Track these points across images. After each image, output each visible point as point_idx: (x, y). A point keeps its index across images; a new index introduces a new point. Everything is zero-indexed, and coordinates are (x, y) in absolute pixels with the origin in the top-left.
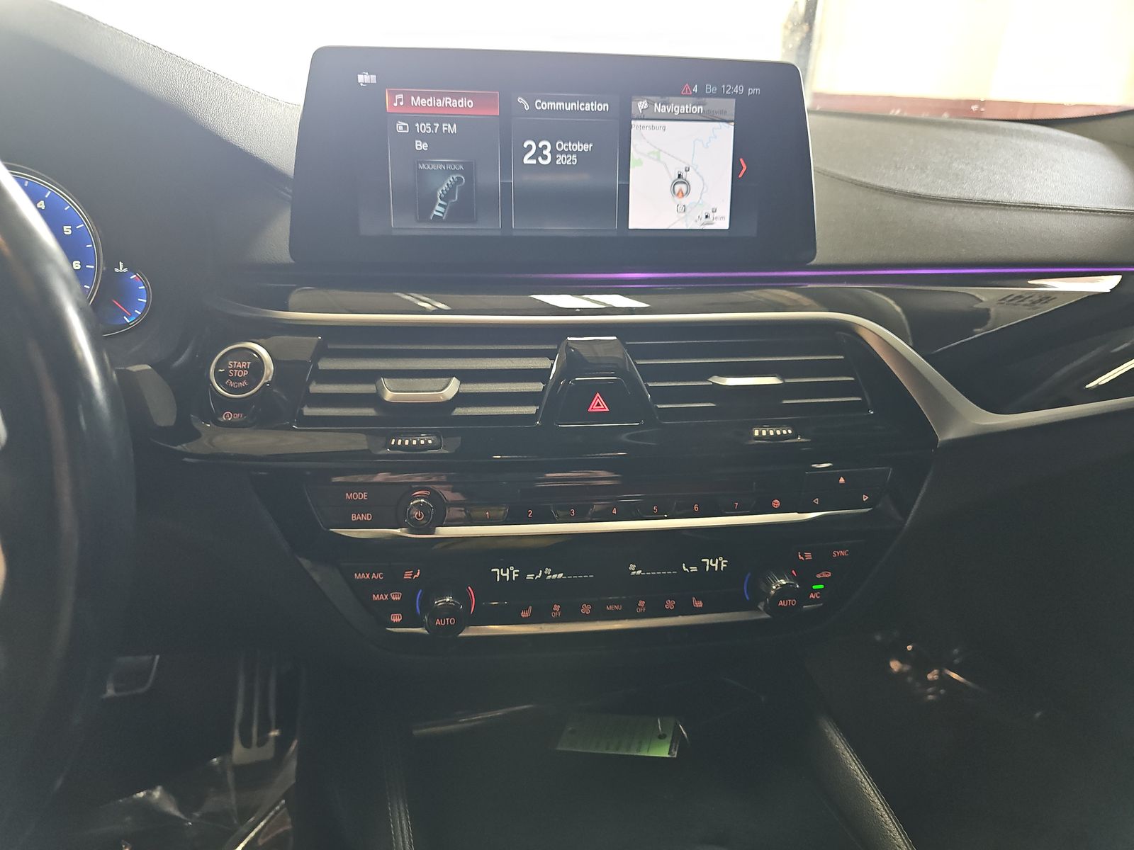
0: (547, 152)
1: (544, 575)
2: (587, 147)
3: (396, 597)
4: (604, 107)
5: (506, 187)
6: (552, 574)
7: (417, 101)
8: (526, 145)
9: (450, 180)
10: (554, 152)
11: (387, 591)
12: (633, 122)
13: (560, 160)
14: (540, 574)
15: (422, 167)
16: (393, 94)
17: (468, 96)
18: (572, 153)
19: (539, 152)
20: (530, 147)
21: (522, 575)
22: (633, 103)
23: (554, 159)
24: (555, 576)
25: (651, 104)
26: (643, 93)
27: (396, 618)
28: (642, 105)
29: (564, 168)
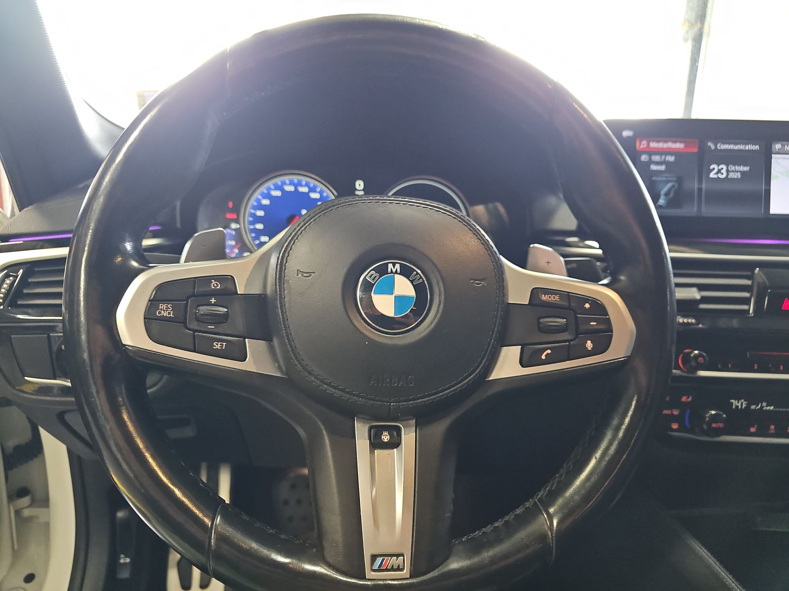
0: (724, 171)
1: (762, 407)
2: (746, 169)
3: (676, 412)
4: (757, 147)
5: (700, 190)
6: (767, 406)
7: (653, 145)
8: (712, 167)
9: (669, 185)
10: (728, 171)
11: (670, 408)
12: (773, 155)
13: (731, 175)
14: (760, 406)
15: (654, 178)
16: (641, 141)
17: (681, 142)
18: (738, 171)
19: (719, 171)
20: (714, 169)
21: (748, 406)
22: (773, 146)
23: (728, 175)
24: (768, 408)
25: (783, 146)
26: (779, 140)
27: (675, 426)
28: (778, 146)
29: (733, 179)
